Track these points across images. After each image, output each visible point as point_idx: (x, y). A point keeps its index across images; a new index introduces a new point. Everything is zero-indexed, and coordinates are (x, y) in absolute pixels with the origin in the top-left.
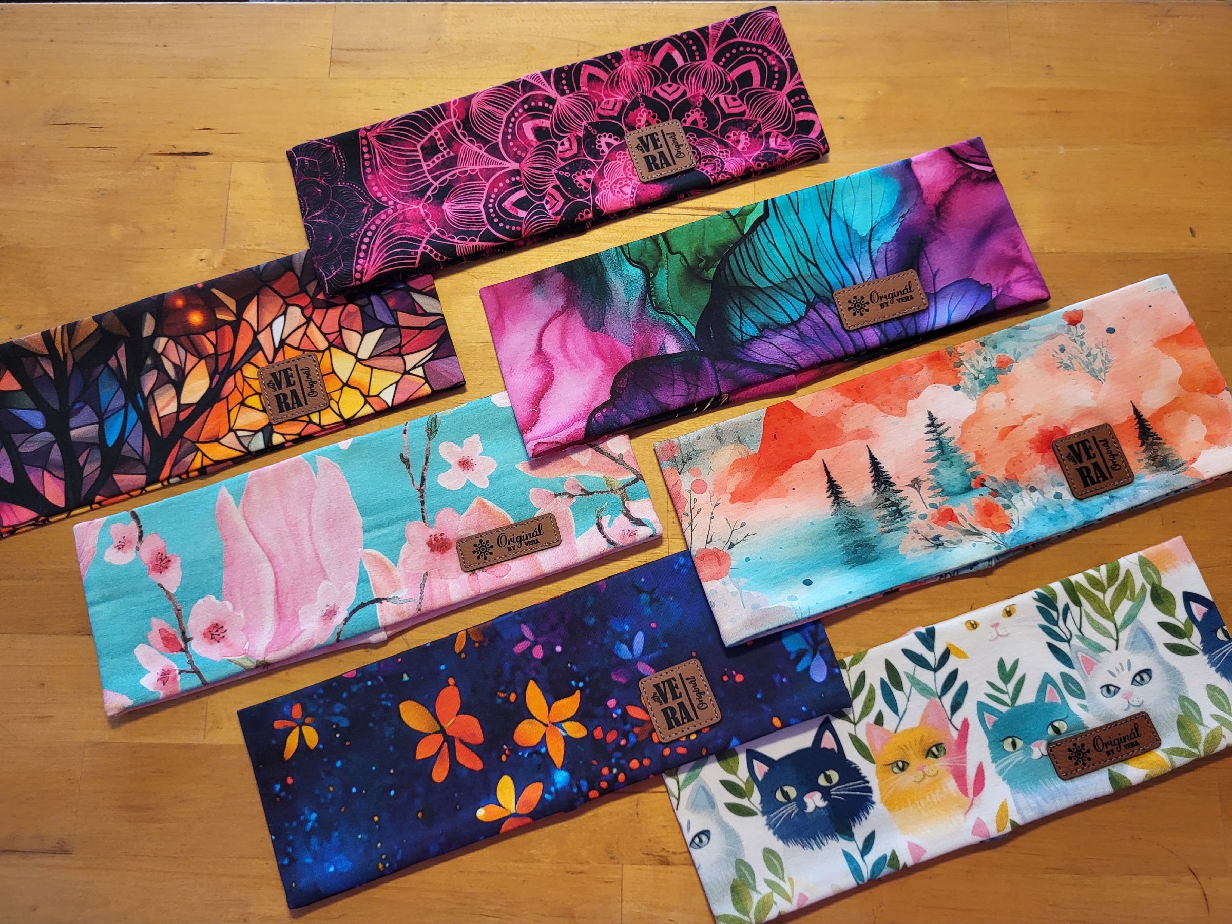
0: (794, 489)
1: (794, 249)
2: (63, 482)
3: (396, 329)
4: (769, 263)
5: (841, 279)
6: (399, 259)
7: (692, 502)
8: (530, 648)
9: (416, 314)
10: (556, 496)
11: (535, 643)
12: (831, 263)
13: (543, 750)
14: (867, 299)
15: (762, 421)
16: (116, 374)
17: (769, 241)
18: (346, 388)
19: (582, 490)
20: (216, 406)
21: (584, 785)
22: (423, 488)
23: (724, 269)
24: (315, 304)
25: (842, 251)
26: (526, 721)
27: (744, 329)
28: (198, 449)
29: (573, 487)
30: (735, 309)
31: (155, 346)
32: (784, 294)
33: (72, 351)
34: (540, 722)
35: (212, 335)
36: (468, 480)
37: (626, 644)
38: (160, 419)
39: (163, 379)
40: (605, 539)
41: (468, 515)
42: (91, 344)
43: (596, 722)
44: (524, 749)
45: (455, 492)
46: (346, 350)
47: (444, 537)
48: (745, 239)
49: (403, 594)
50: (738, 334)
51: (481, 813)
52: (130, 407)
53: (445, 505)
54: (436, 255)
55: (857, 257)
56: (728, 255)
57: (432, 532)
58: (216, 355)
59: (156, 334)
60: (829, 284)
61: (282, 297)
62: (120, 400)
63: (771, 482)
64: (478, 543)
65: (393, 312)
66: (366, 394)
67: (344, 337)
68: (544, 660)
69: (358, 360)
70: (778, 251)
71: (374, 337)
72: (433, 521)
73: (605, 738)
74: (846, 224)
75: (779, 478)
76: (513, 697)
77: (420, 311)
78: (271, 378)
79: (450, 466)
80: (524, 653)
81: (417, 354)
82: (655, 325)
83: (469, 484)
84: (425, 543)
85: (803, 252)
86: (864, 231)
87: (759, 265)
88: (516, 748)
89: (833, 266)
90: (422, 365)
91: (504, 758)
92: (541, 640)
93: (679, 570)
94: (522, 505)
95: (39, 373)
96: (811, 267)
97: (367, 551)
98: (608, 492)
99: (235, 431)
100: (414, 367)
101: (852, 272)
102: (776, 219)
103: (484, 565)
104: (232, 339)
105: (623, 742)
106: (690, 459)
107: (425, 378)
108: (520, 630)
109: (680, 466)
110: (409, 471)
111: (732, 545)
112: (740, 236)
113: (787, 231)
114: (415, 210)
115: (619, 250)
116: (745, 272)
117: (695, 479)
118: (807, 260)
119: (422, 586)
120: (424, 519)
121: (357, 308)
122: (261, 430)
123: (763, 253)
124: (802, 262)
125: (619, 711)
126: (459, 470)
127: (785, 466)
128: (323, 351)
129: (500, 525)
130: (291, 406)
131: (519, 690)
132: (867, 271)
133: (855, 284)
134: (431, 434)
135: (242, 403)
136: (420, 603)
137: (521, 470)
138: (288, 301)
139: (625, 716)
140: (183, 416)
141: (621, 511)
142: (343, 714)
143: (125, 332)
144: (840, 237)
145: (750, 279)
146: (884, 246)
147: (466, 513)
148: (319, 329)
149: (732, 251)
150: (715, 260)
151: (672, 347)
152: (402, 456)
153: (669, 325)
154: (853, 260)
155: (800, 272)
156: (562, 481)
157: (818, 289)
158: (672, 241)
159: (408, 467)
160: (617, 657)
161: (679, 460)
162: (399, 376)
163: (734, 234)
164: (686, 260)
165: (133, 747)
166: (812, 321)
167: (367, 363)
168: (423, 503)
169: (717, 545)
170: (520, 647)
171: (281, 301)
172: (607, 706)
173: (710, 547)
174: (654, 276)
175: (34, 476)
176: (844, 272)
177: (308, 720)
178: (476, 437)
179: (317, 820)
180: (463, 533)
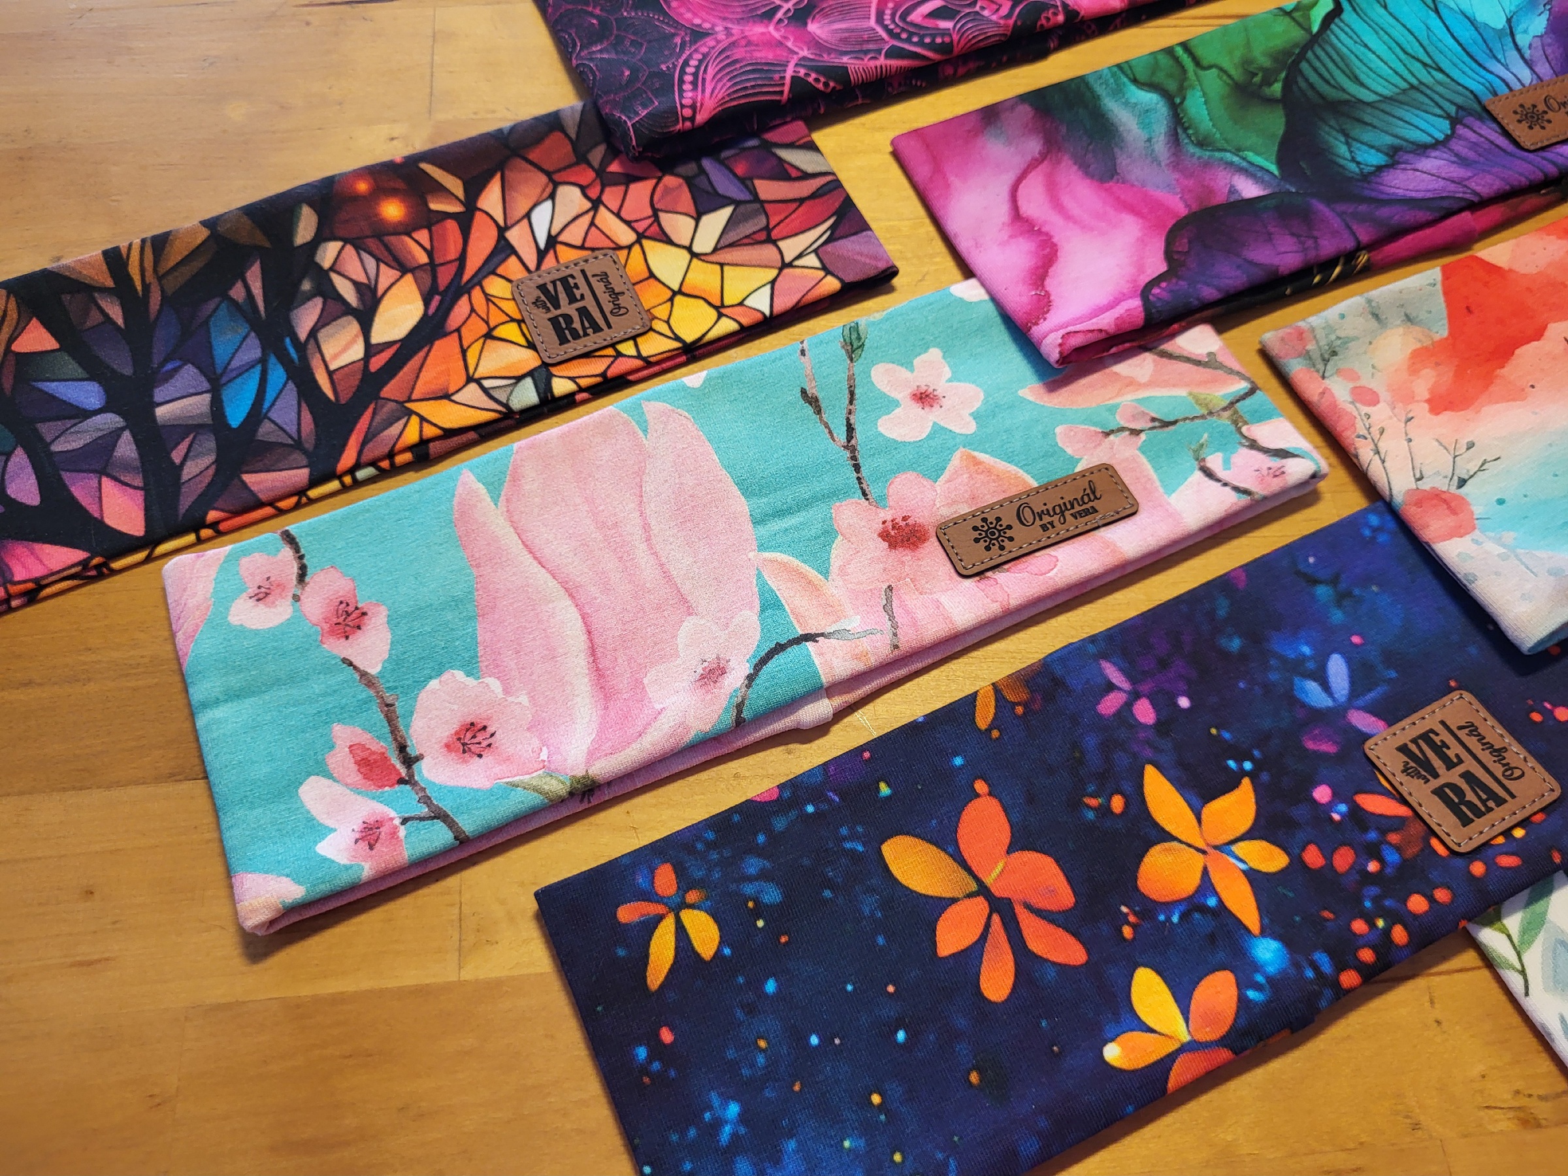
0: (1533, 387)
1: (1398, 50)
2: (142, 493)
3: (757, 206)
4: (1365, 69)
5: (1487, 84)
6: (753, 87)
7: (1365, 419)
8: (1129, 705)
9: (787, 177)
10: (1107, 434)
11: (1135, 696)
12: (1461, 65)
13: (1212, 902)
14: (1541, 107)
15: (1439, 287)
16: (246, 311)
17: (1356, 42)
18: (679, 299)
19: (1153, 420)
20: (438, 344)
21: (1323, 960)
22: (853, 442)
23: (1297, 82)
24: (605, 180)
25: (1473, 50)
26: (1158, 848)
27: (1359, 159)
28: (410, 413)
29: (1134, 417)
30: (1334, 133)
31: (318, 259)
32: (1406, 107)
33: (160, 279)
34: (1190, 846)
35: (423, 236)
36: (935, 423)
37: (1315, 680)
38: (330, 374)
39: (336, 308)
40: (1227, 489)
41: (949, 481)
42: (198, 264)
43: (1301, 836)
44: (1168, 906)
45: (918, 444)
46: (669, 242)
47: (910, 521)
48: (1315, 40)
49: (854, 623)
50: (1353, 167)
51: (1113, 1053)
52: (273, 360)
53: (900, 468)
54: (817, 80)
55: (1500, 56)
56: (1296, 63)
57: (887, 515)
58: (433, 266)
59: (321, 237)
60: (1472, 92)
61: (548, 174)
62: (252, 350)
63: (1488, 380)
64: (979, 524)
65: (745, 182)
66: (718, 304)
67: (663, 224)
68: (1162, 727)
69: (694, 255)
70: (1374, 53)
71: (716, 221)
72: (884, 498)
73: (1330, 865)
74: (1468, 18)
75: (1499, 372)
76: (1117, 803)
77: (794, 174)
78: (538, 293)
79: (897, 404)
80: (1118, 713)
81: (801, 237)
82: (1207, 165)
83: (938, 430)
84: (876, 535)
85: (1413, 54)
86: (1500, 23)
87: (1353, 73)
88: (1148, 908)
89: (1467, 69)
90: (816, 251)
91: (1127, 931)
92: (1145, 688)
93: (1373, 538)
94: (1046, 455)
95: (95, 318)
96: (1434, 73)
97: (767, 555)
98: (1203, 417)
99: (478, 381)
100: (800, 256)
101: (1501, 74)
102: (1355, 16)
103: (1003, 559)
104: (461, 241)
105: (1373, 867)
106: (1334, 353)
107: (824, 268)
108: (1101, 669)
109: (1321, 367)
110: (821, 419)
111: (1462, 483)
112: (1308, 37)
113: (1378, 29)
114: (763, 34)
115: (1115, 69)
116: (1332, 82)
117: (1351, 385)
118: (1425, 65)
119: (888, 608)
120: (864, 494)
121: (681, 181)
122: (530, 373)
123: (1353, 57)
124: (1417, 67)
125: (1343, 808)
126: (916, 409)
127: (1504, 352)
128: (629, 247)
129: (1013, 491)
130: (581, 333)
131: (1127, 787)
132: (1526, 75)
133: (1511, 89)
134: (853, 352)
135: (489, 336)
136: (895, 635)
137: (1031, 398)
138: (556, 177)
139: (1357, 815)
140: (376, 363)
141: (1240, 443)
142: (764, 876)
143: (262, 240)
144: (1466, 34)
145: (1344, 90)
146: (1538, 43)
147: (942, 479)
148: (618, 215)
149: (1302, 56)
150: (1279, 72)
151: (1249, 189)
152: (804, 392)
153: (1231, 164)
154: (1494, 61)
155: (1418, 79)
156: (1112, 410)
157: (1459, 100)
158: (1200, 52)
159: (818, 411)
160: (1303, 705)
161: (1316, 356)
162: (775, 272)
163: (1297, 34)
164: (1229, 76)
165: (298, 1006)
166: (1466, 139)
167: (711, 258)
168: (857, 468)
169: (1435, 481)
170: (1110, 704)
171: (544, 179)
172: (1314, 801)
173: (1425, 485)
174: (1182, 103)
175: (81, 488)
176: (1489, 76)
177: (692, 897)
178: (935, 353)
179: (743, 1118)
180: (947, 512)
